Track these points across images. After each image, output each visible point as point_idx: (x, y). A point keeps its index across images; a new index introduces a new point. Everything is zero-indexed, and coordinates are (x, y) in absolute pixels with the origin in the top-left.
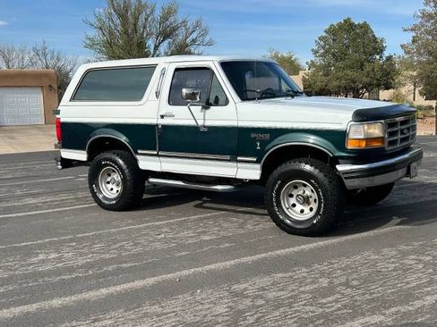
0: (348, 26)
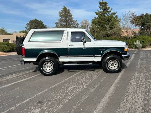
0: (36, 21)
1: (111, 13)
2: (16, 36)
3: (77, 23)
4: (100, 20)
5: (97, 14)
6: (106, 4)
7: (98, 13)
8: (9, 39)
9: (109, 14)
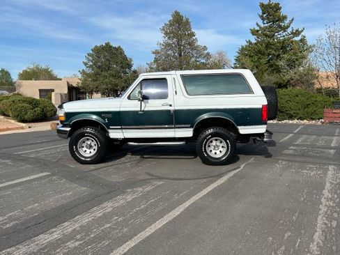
0: (108, 48)
1: (289, 30)
2: (68, 83)
3: (206, 52)
4: (263, 49)
5: (254, 32)
6: (277, 8)
7: (258, 31)
8: (53, 90)
9: (284, 34)
